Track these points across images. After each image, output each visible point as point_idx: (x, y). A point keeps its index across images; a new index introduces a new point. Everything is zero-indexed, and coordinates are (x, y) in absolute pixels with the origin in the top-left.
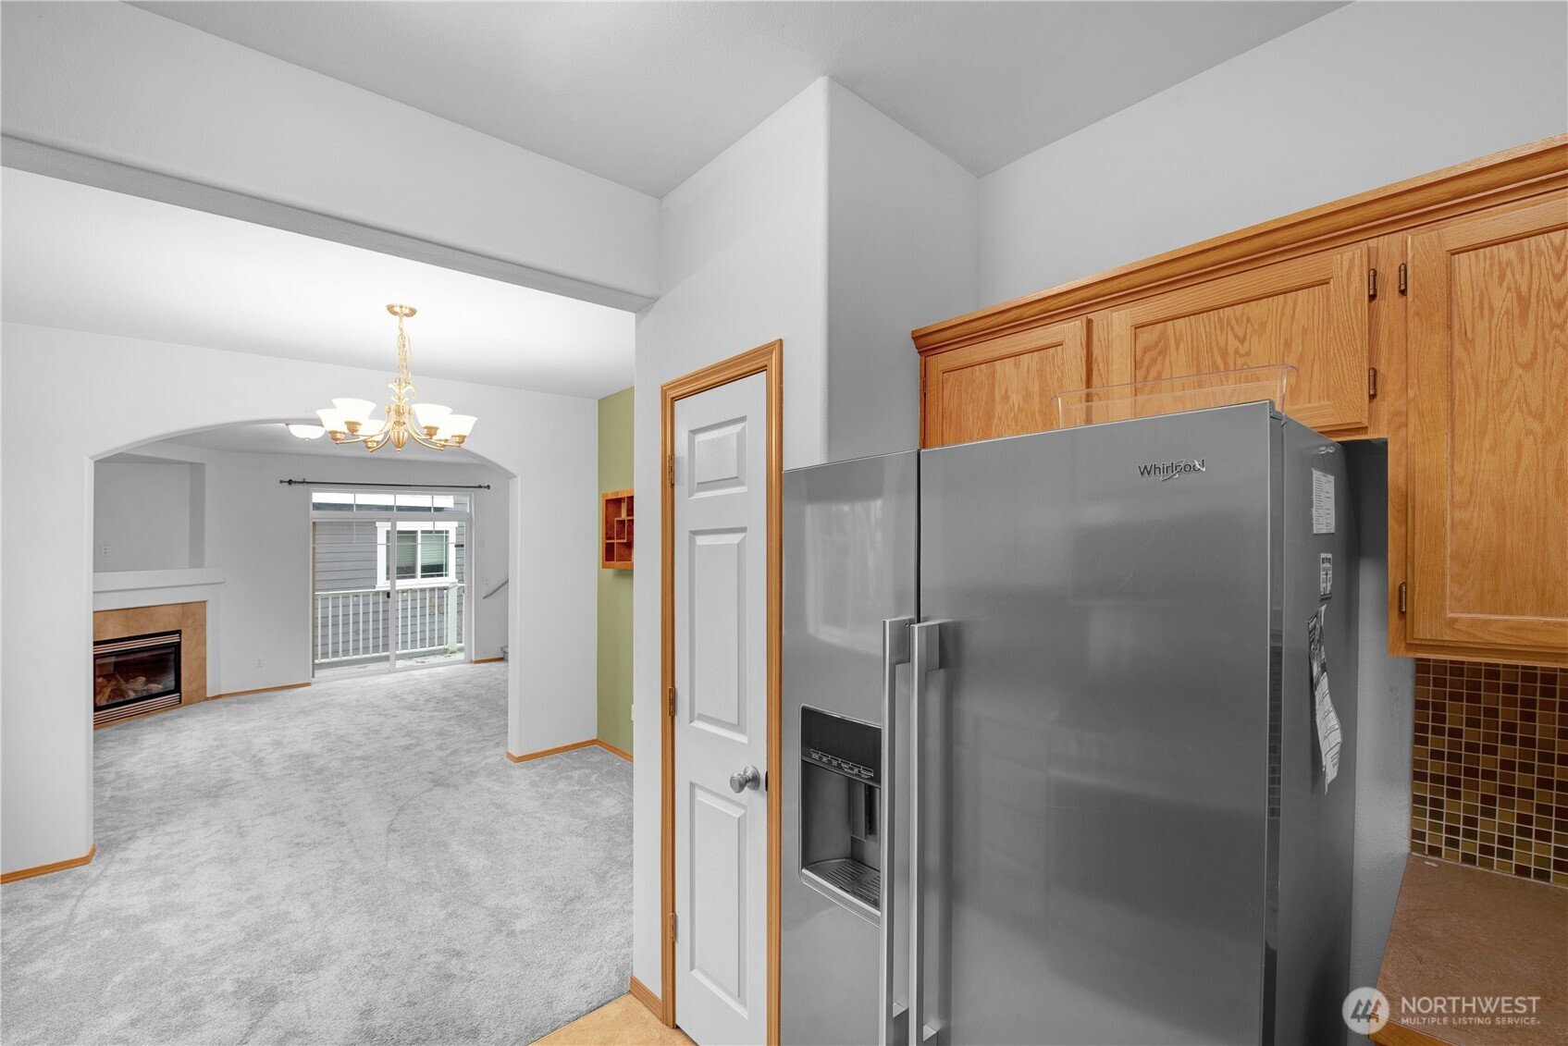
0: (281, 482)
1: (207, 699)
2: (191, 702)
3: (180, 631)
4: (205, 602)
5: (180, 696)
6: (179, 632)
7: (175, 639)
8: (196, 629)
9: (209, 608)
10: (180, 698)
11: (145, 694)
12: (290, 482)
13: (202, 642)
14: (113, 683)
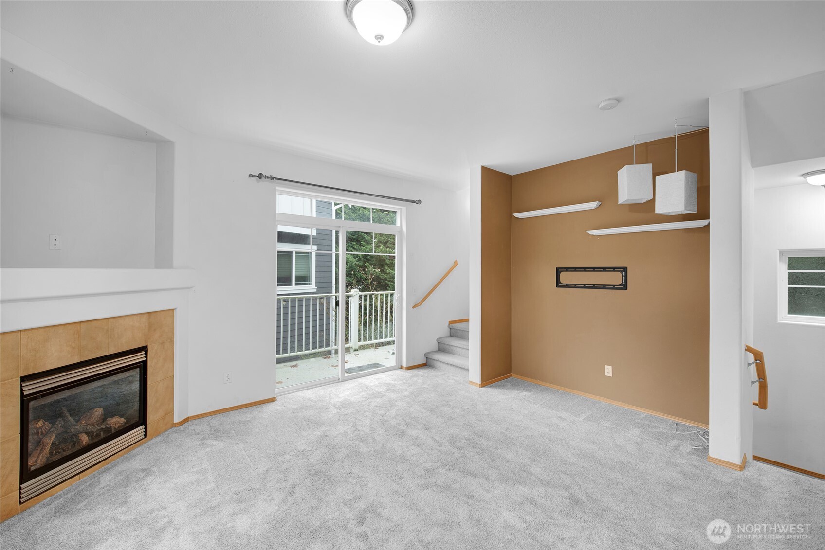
0: (251, 176)
1: (174, 425)
2: (157, 434)
3: (146, 347)
4: (173, 309)
5: (145, 429)
6: (144, 349)
7: (139, 358)
8: (163, 343)
9: (178, 316)
10: (145, 432)
11: (102, 435)
12: (260, 176)
13: (170, 358)
14: (60, 423)
